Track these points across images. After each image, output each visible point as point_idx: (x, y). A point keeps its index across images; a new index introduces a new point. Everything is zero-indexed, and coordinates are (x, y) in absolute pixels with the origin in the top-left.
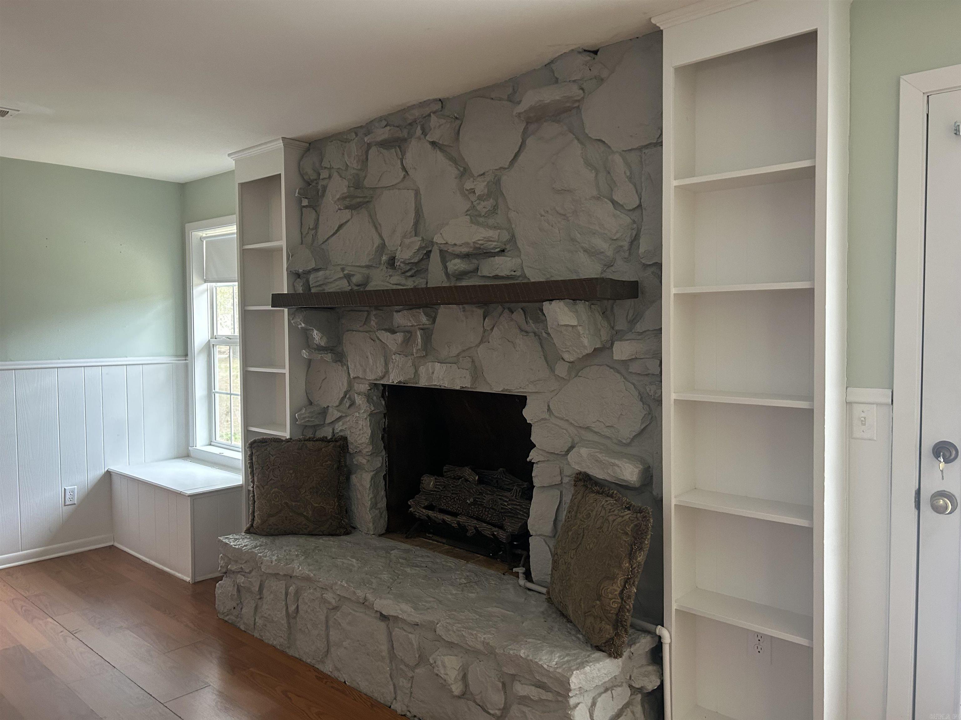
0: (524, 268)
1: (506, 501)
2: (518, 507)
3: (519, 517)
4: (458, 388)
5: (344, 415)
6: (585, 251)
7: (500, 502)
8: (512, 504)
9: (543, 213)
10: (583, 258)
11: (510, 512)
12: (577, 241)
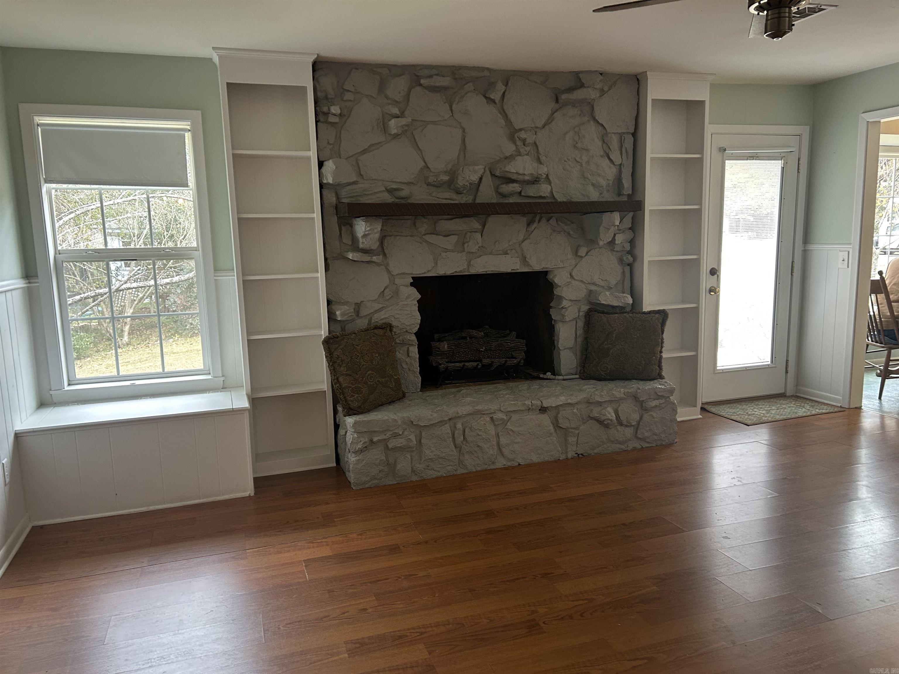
0: (554, 192)
1: (509, 343)
2: (519, 344)
3: (520, 349)
4: (509, 271)
5: (385, 306)
6: (593, 185)
7: (505, 344)
8: (513, 343)
9: (566, 160)
10: (591, 188)
11: (514, 348)
12: (588, 179)
